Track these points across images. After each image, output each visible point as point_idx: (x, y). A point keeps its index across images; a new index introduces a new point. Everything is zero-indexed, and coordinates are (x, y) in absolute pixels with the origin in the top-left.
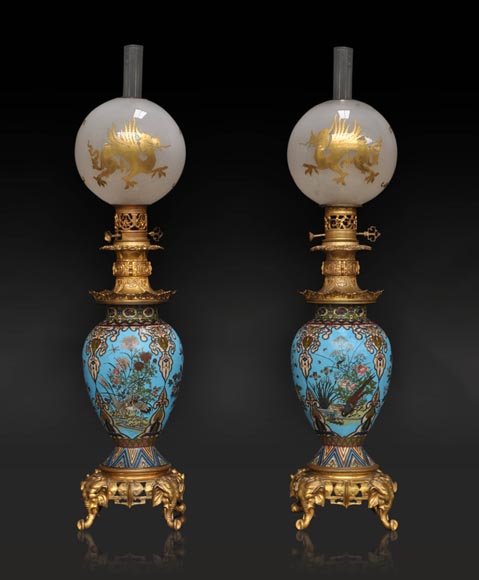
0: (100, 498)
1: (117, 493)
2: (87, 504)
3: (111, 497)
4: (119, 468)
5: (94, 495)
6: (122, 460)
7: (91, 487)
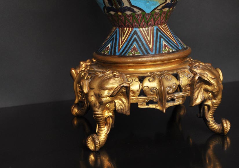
0: (117, 102)
1: (142, 93)
2: (99, 112)
3: (134, 99)
4: (134, 56)
5: (108, 99)
6: (135, 45)
7: (102, 88)
